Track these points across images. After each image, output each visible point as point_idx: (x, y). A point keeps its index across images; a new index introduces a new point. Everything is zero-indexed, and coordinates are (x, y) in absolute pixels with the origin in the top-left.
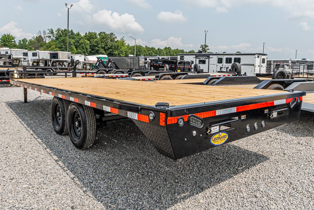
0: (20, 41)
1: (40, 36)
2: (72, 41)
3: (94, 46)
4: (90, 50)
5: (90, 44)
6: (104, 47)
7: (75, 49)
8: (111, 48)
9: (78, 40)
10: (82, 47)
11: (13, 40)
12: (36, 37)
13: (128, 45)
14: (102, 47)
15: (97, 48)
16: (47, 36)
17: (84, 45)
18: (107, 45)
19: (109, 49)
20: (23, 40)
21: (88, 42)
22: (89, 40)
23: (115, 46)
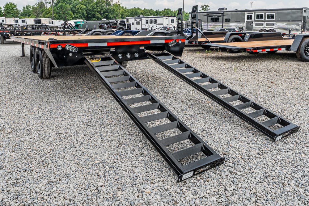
0: (24, 7)
1: (42, 2)
2: (69, 7)
3: (90, 10)
4: (86, 14)
5: (87, 9)
6: (100, 11)
7: (72, 14)
8: (106, 12)
9: (75, 5)
10: (79, 12)
11: (15, 8)
12: (38, 3)
13: (126, 8)
14: (98, 11)
15: (93, 13)
16: (48, 3)
17: (80, 10)
18: (102, 9)
19: (104, 13)
20: (27, 7)
21: (85, 7)
22: (85, 5)
23: (110, 10)
